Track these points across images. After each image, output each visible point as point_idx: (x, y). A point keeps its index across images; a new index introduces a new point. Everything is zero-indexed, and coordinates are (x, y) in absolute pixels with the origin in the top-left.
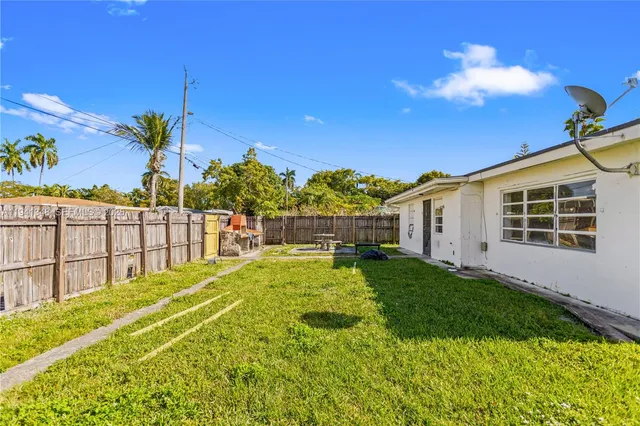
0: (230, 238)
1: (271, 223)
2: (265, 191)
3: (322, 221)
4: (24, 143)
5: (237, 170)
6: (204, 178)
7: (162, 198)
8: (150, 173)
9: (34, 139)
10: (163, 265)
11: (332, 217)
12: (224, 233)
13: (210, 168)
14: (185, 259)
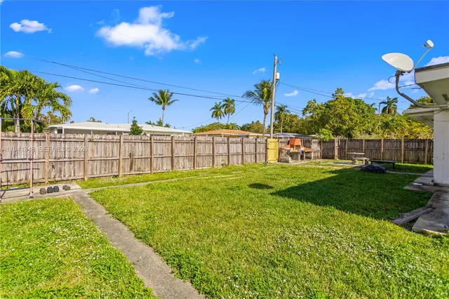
0: (285, 152)
1: (327, 144)
2: (351, 120)
3: (371, 144)
4: (223, 103)
5: (328, 106)
6: (303, 113)
7: (287, 127)
8: (279, 112)
9: (226, 101)
10: (240, 162)
11: (380, 140)
12: (281, 149)
13: (307, 106)
14: (254, 161)
